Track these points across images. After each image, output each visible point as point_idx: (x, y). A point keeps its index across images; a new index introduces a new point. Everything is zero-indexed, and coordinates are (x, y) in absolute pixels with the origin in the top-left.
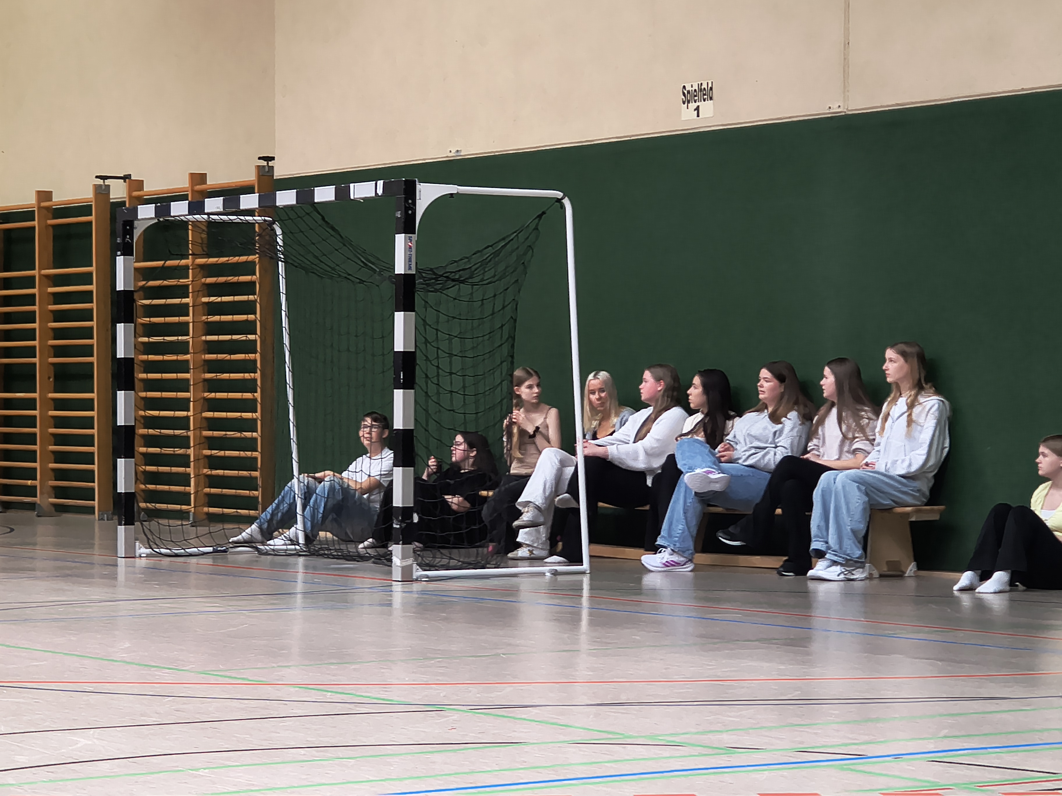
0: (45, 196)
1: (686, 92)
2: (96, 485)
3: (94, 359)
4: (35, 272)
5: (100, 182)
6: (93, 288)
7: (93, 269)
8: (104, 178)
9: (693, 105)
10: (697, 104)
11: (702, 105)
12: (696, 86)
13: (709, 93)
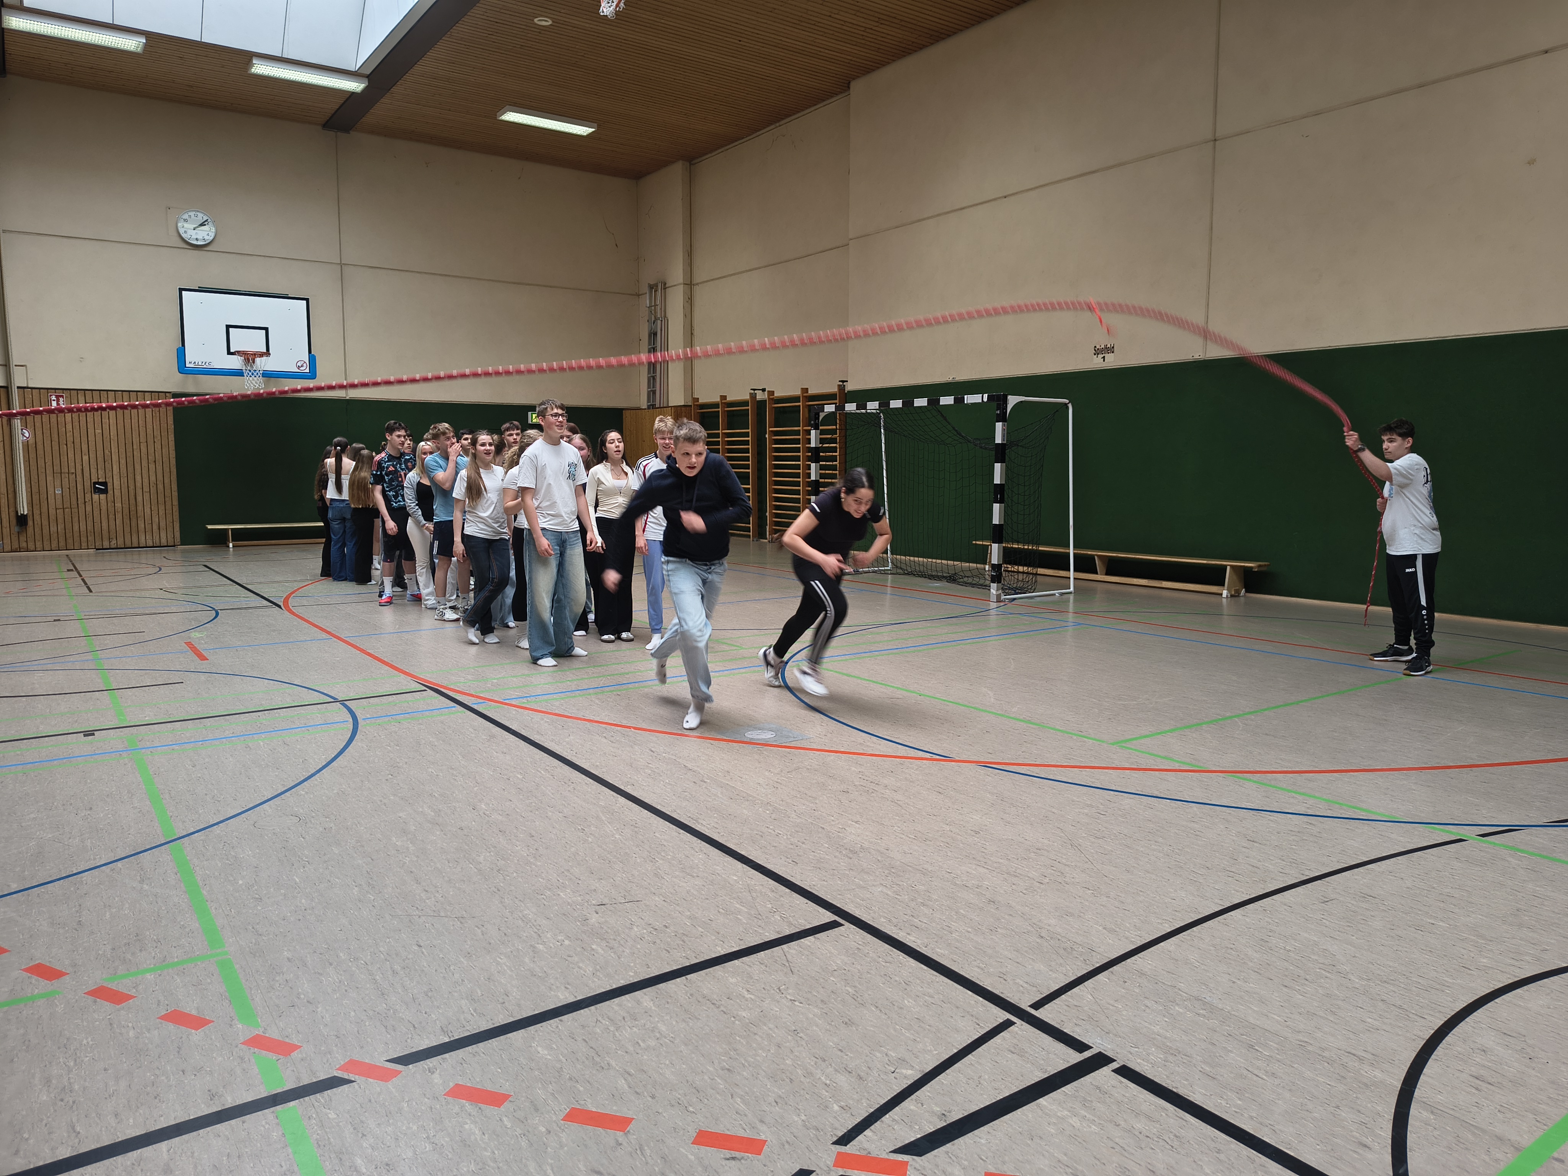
0: (723, 397)
1: (1096, 349)
2: (751, 525)
3: (750, 471)
4: (720, 431)
5: (753, 392)
6: (750, 439)
7: (749, 430)
8: (754, 390)
9: (1101, 356)
10: (1104, 355)
11: (1107, 355)
12: (1103, 346)
13: (1110, 350)
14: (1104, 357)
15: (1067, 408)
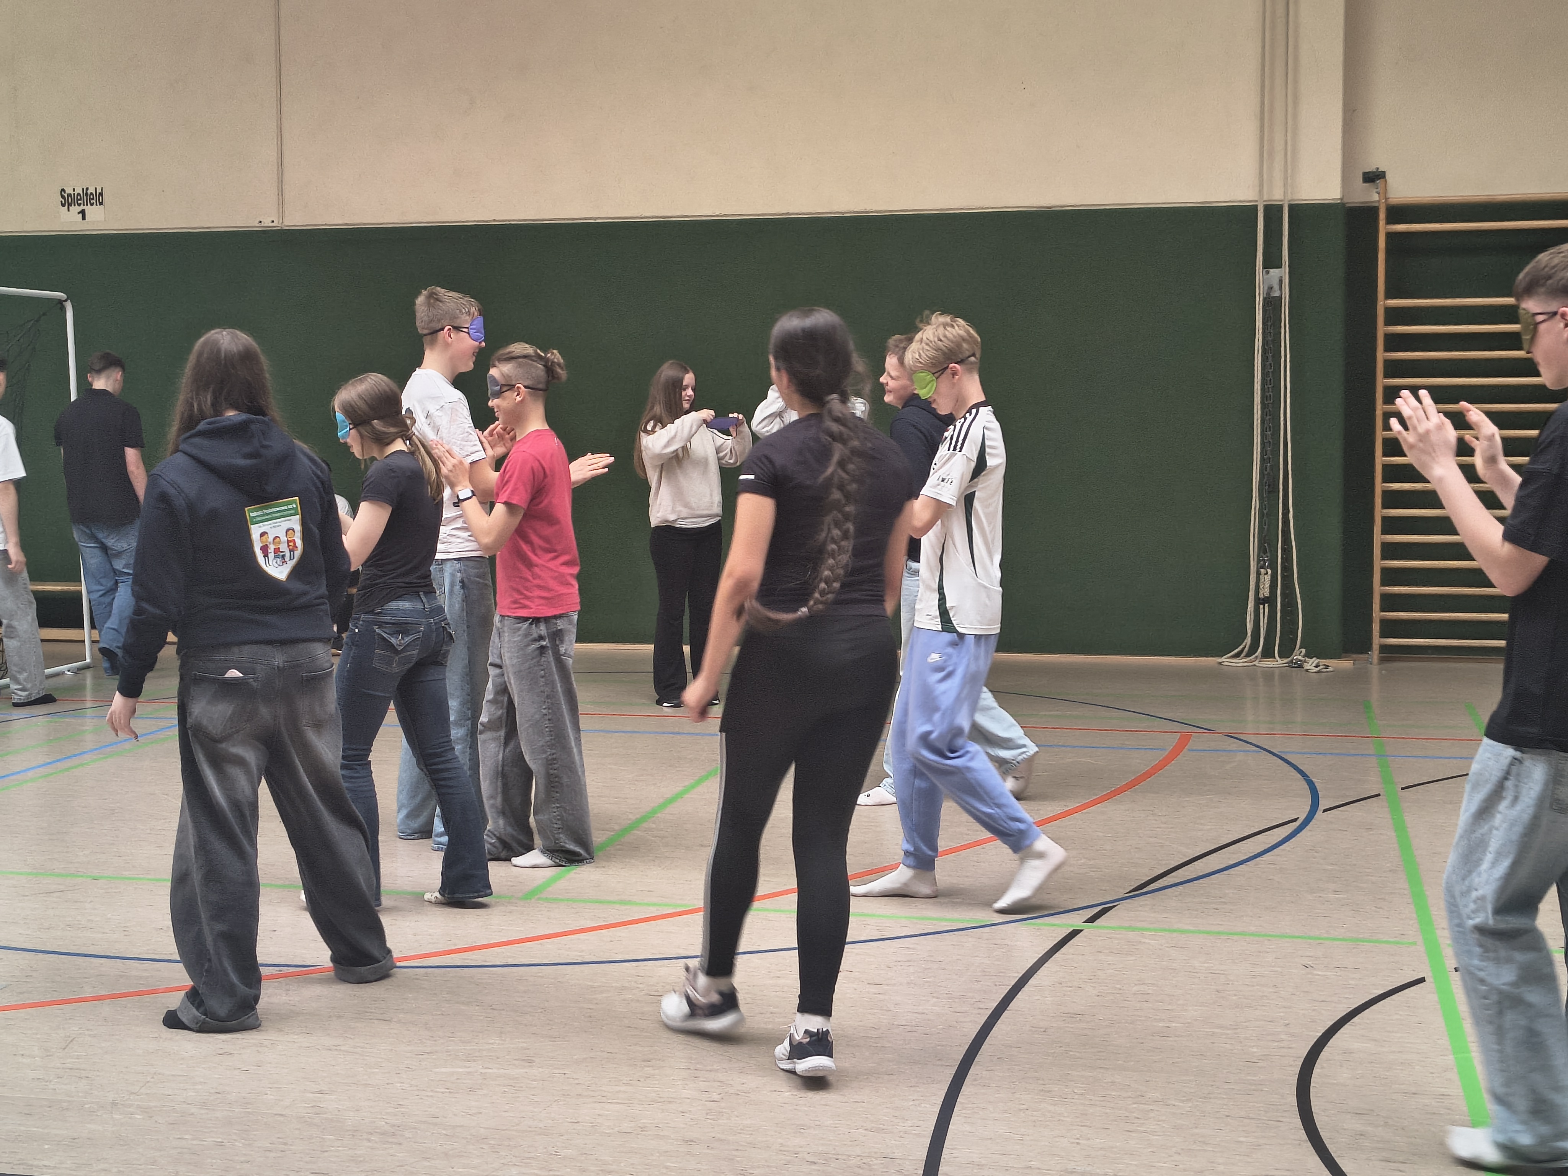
1: (66, 195)
9: (75, 209)
10: (82, 207)
11: (88, 209)
12: (79, 190)
13: (98, 198)
14: (83, 212)
15: (63, 309)
